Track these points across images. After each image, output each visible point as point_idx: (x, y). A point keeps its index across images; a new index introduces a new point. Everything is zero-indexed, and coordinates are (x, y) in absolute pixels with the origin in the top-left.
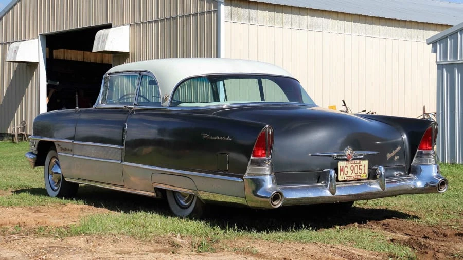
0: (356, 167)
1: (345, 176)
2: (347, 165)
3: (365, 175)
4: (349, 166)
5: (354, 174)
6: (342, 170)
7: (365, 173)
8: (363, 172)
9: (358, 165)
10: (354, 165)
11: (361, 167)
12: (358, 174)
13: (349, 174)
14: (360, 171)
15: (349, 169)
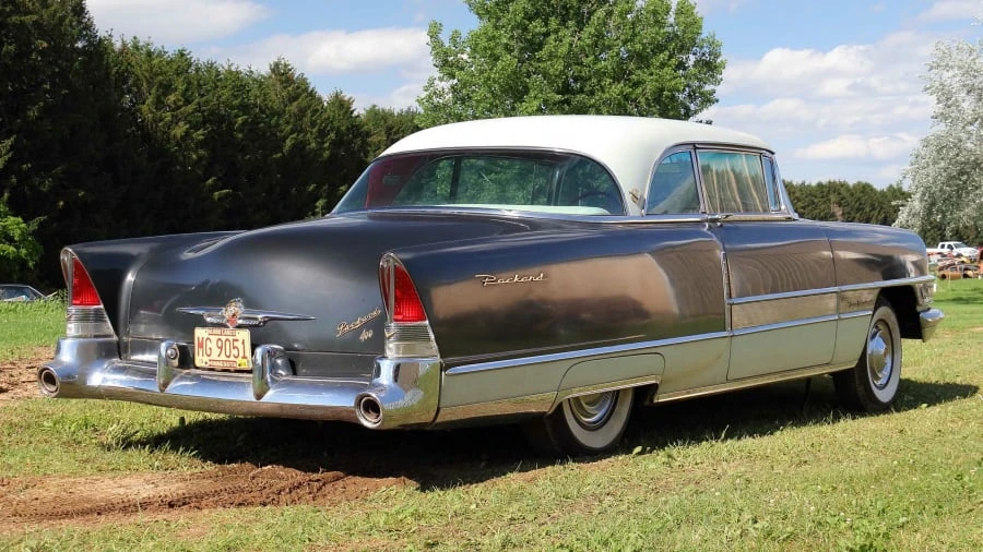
0: (228, 343)
1: (206, 359)
2: (211, 337)
3: (245, 361)
4: (214, 338)
5: (223, 357)
6: (201, 346)
7: (244, 357)
8: (241, 354)
9: (231, 338)
10: (224, 338)
11: (236, 344)
12: (232, 358)
13: (214, 356)
14: (235, 352)
15: (212, 345)
